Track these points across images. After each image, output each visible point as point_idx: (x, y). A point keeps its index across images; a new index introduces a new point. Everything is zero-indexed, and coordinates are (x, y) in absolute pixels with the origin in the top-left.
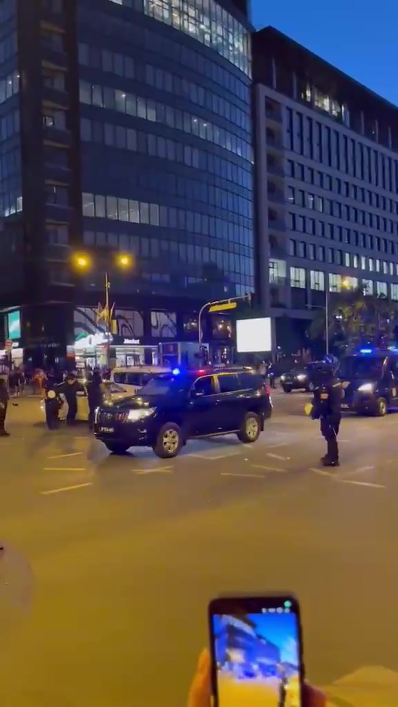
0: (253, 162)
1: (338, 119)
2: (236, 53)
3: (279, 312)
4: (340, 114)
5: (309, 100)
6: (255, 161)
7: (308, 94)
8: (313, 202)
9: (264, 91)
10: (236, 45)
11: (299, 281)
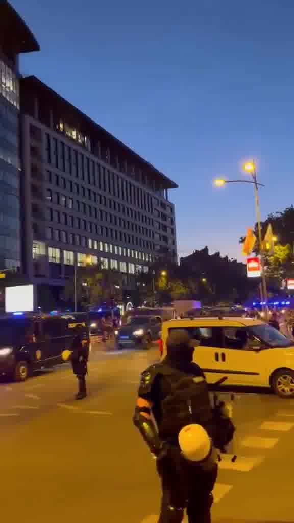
0: (20, 169)
1: (83, 145)
2: (7, 90)
3: (40, 281)
4: (84, 142)
5: (62, 130)
6: (22, 169)
7: (61, 126)
8: (66, 201)
9: (29, 120)
10: (8, 85)
11: (55, 258)
